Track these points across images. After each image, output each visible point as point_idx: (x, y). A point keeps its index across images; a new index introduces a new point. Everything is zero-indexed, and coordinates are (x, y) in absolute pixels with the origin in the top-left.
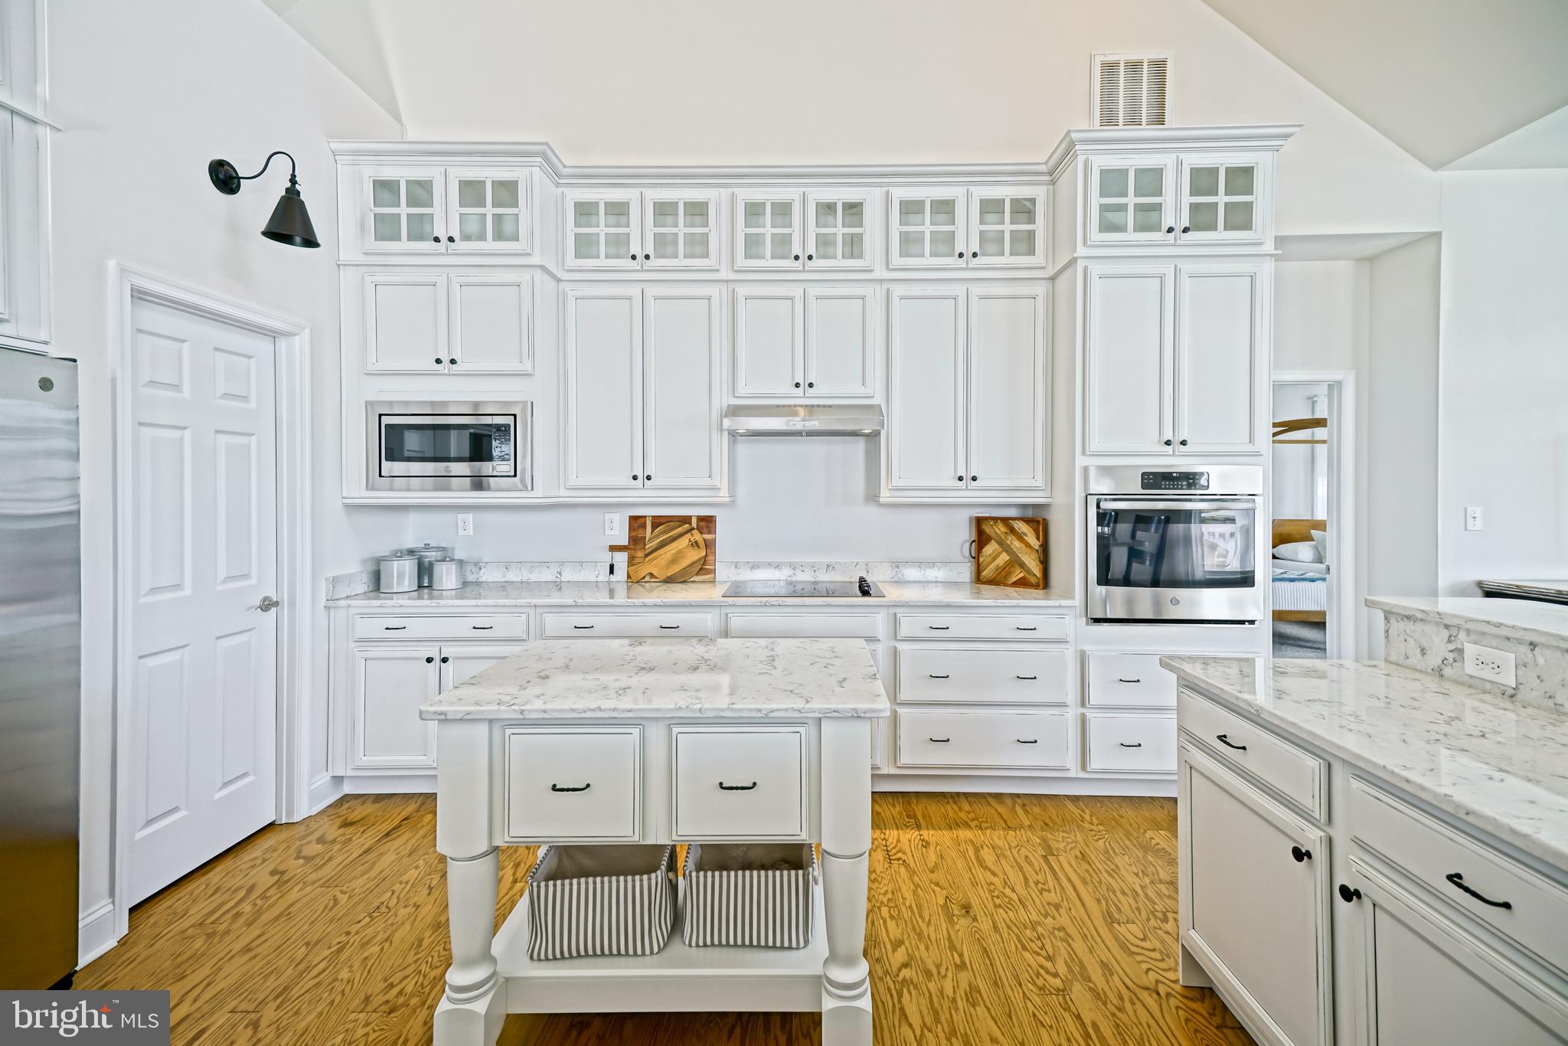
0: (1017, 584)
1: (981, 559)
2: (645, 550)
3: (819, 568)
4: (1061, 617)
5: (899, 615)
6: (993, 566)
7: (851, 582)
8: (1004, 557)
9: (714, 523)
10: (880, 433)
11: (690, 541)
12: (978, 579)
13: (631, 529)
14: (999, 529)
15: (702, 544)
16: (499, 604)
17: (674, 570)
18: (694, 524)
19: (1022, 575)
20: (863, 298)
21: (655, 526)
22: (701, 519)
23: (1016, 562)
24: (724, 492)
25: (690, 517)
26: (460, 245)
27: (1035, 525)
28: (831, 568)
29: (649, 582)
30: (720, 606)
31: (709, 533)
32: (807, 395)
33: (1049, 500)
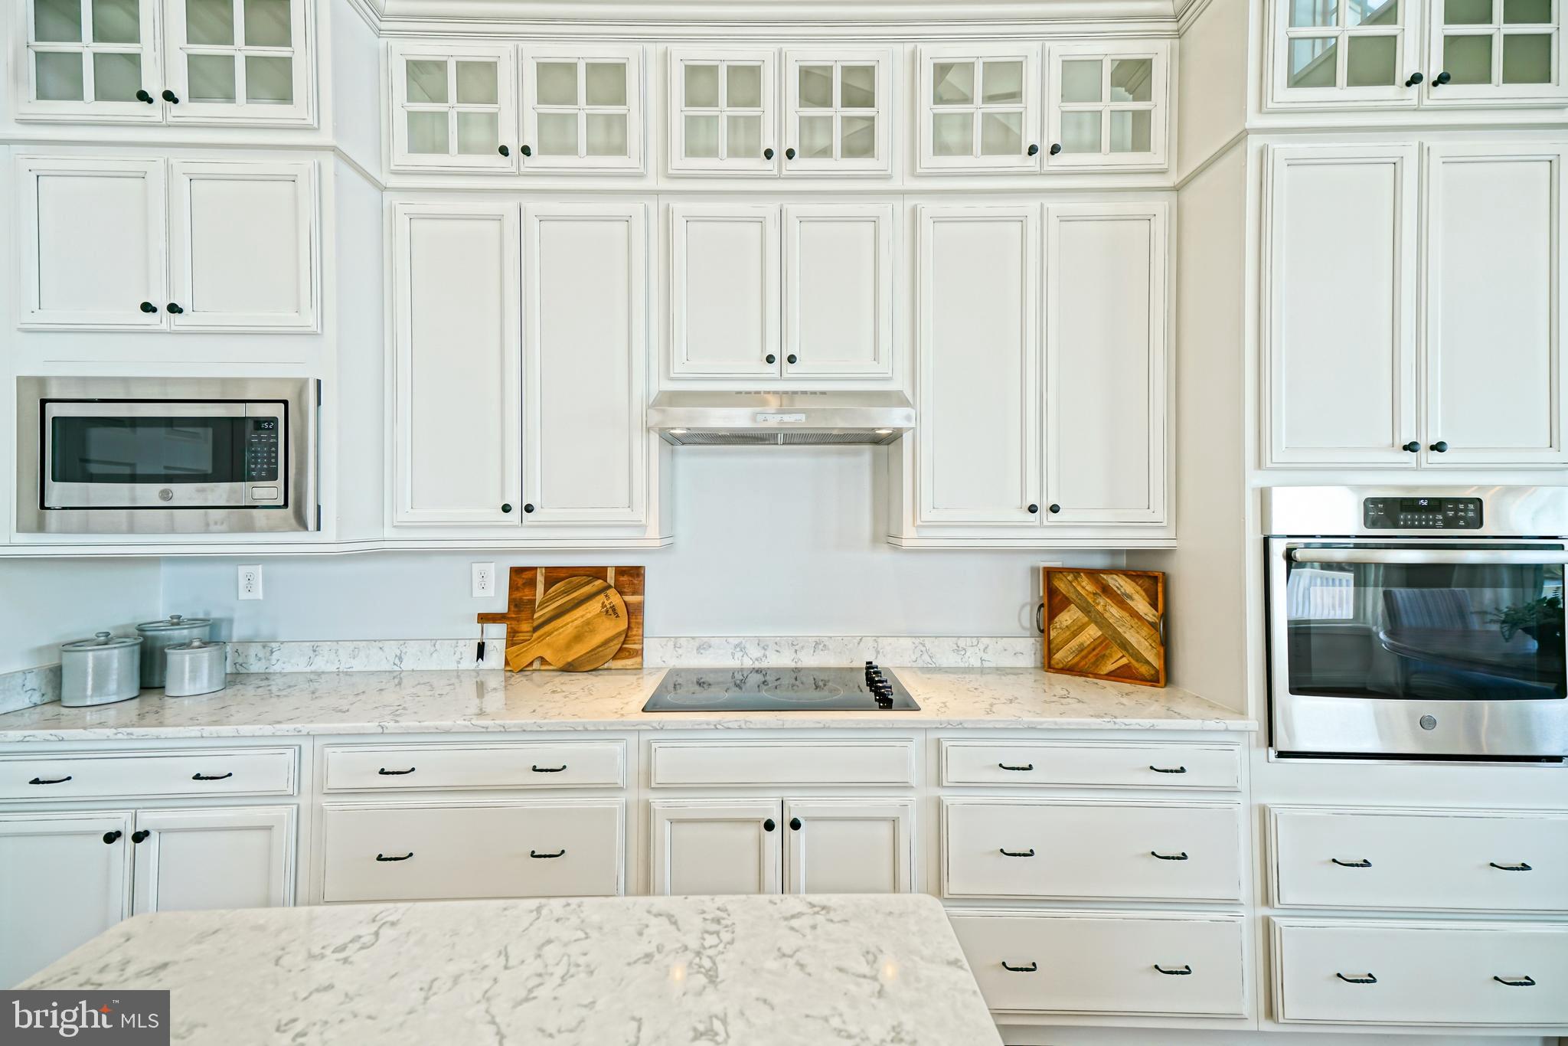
0: (1114, 676)
1: (1053, 634)
2: (532, 618)
3: (802, 647)
4: (1227, 747)
5: (945, 744)
6: (1074, 644)
7: (852, 669)
8: (1092, 632)
9: (641, 578)
10: (902, 436)
11: (603, 606)
12: (1048, 664)
13: (513, 587)
14: (1083, 588)
15: (622, 611)
16: (242, 734)
17: (579, 650)
18: (611, 580)
19: (1124, 661)
20: (875, 221)
21: (550, 583)
22: (621, 571)
23: (1113, 639)
24: (653, 531)
25: (605, 569)
26: (186, 109)
27: (1147, 583)
28: (821, 647)
29: (539, 670)
30: (639, 731)
31: (634, 593)
32: (785, 375)
33: (1173, 543)
